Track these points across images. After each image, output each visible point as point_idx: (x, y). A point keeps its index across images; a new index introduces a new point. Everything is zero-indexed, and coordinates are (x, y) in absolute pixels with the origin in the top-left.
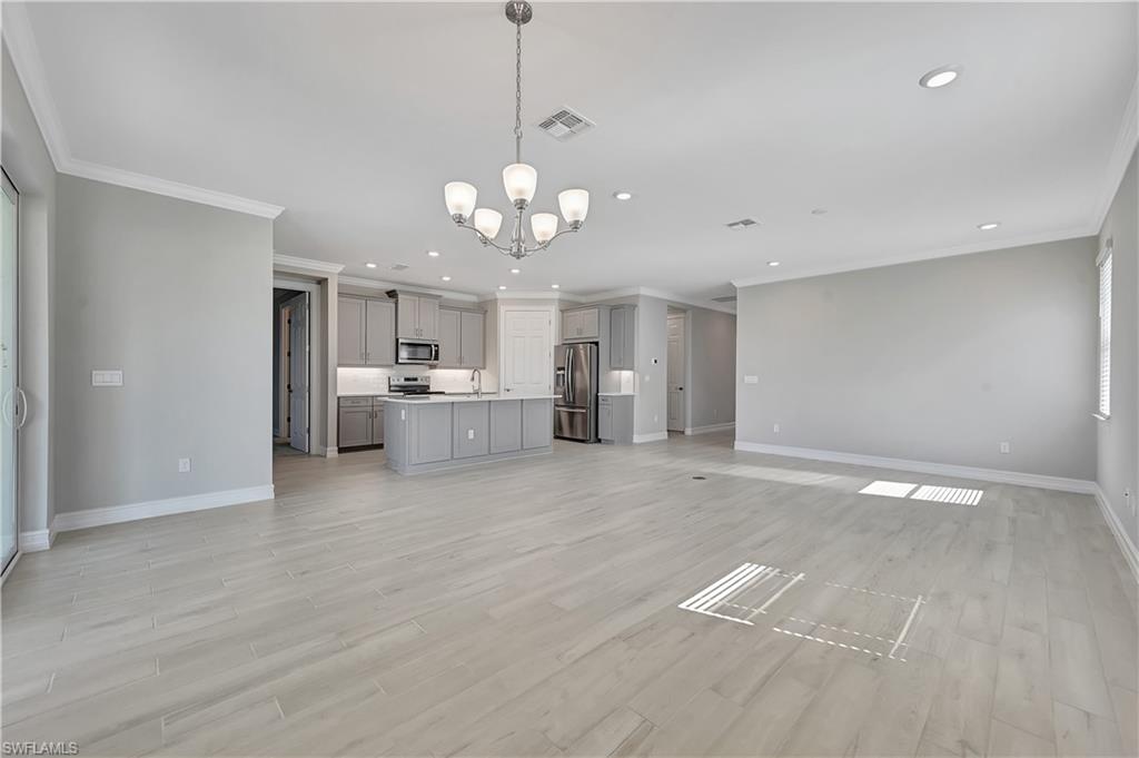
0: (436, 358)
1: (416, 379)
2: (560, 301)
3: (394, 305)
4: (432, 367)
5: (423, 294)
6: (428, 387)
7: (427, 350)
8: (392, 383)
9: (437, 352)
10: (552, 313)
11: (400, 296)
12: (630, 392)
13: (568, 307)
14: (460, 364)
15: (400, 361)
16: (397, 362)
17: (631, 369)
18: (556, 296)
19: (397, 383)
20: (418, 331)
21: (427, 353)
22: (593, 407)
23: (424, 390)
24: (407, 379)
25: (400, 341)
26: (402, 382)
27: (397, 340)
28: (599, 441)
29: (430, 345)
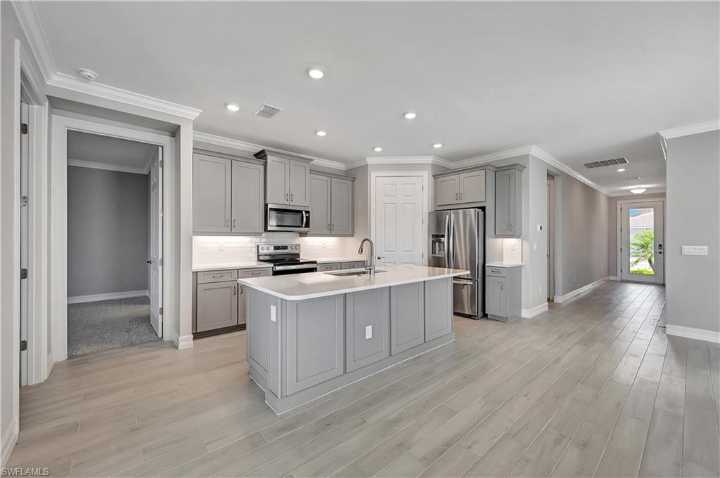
0: (308, 225)
1: (285, 248)
2: (433, 165)
3: (262, 168)
4: (302, 235)
5: (293, 155)
6: (298, 255)
7: (298, 216)
8: (261, 252)
9: (308, 218)
10: (425, 178)
11: (270, 158)
12: (517, 262)
13: (440, 174)
14: (330, 231)
15: (269, 228)
16: (266, 230)
17: (518, 237)
18: (429, 160)
19: (266, 251)
20: (289, 196)
21: (298, 219)
22: (480, 280)
23: (294, 259)
24: (276, 248)
25: (270, 206)
26: (271, 250)
27: (266, 205)
28: (485, 316)
29: (301, 212)
